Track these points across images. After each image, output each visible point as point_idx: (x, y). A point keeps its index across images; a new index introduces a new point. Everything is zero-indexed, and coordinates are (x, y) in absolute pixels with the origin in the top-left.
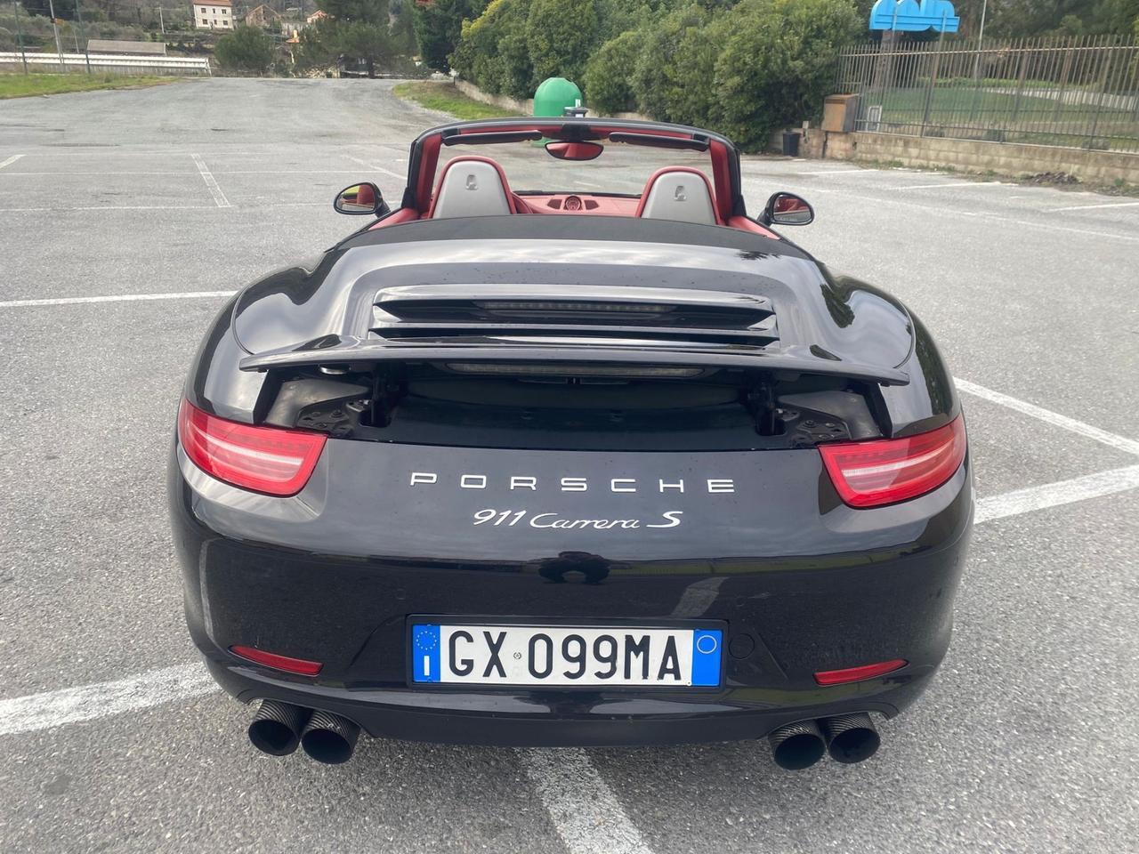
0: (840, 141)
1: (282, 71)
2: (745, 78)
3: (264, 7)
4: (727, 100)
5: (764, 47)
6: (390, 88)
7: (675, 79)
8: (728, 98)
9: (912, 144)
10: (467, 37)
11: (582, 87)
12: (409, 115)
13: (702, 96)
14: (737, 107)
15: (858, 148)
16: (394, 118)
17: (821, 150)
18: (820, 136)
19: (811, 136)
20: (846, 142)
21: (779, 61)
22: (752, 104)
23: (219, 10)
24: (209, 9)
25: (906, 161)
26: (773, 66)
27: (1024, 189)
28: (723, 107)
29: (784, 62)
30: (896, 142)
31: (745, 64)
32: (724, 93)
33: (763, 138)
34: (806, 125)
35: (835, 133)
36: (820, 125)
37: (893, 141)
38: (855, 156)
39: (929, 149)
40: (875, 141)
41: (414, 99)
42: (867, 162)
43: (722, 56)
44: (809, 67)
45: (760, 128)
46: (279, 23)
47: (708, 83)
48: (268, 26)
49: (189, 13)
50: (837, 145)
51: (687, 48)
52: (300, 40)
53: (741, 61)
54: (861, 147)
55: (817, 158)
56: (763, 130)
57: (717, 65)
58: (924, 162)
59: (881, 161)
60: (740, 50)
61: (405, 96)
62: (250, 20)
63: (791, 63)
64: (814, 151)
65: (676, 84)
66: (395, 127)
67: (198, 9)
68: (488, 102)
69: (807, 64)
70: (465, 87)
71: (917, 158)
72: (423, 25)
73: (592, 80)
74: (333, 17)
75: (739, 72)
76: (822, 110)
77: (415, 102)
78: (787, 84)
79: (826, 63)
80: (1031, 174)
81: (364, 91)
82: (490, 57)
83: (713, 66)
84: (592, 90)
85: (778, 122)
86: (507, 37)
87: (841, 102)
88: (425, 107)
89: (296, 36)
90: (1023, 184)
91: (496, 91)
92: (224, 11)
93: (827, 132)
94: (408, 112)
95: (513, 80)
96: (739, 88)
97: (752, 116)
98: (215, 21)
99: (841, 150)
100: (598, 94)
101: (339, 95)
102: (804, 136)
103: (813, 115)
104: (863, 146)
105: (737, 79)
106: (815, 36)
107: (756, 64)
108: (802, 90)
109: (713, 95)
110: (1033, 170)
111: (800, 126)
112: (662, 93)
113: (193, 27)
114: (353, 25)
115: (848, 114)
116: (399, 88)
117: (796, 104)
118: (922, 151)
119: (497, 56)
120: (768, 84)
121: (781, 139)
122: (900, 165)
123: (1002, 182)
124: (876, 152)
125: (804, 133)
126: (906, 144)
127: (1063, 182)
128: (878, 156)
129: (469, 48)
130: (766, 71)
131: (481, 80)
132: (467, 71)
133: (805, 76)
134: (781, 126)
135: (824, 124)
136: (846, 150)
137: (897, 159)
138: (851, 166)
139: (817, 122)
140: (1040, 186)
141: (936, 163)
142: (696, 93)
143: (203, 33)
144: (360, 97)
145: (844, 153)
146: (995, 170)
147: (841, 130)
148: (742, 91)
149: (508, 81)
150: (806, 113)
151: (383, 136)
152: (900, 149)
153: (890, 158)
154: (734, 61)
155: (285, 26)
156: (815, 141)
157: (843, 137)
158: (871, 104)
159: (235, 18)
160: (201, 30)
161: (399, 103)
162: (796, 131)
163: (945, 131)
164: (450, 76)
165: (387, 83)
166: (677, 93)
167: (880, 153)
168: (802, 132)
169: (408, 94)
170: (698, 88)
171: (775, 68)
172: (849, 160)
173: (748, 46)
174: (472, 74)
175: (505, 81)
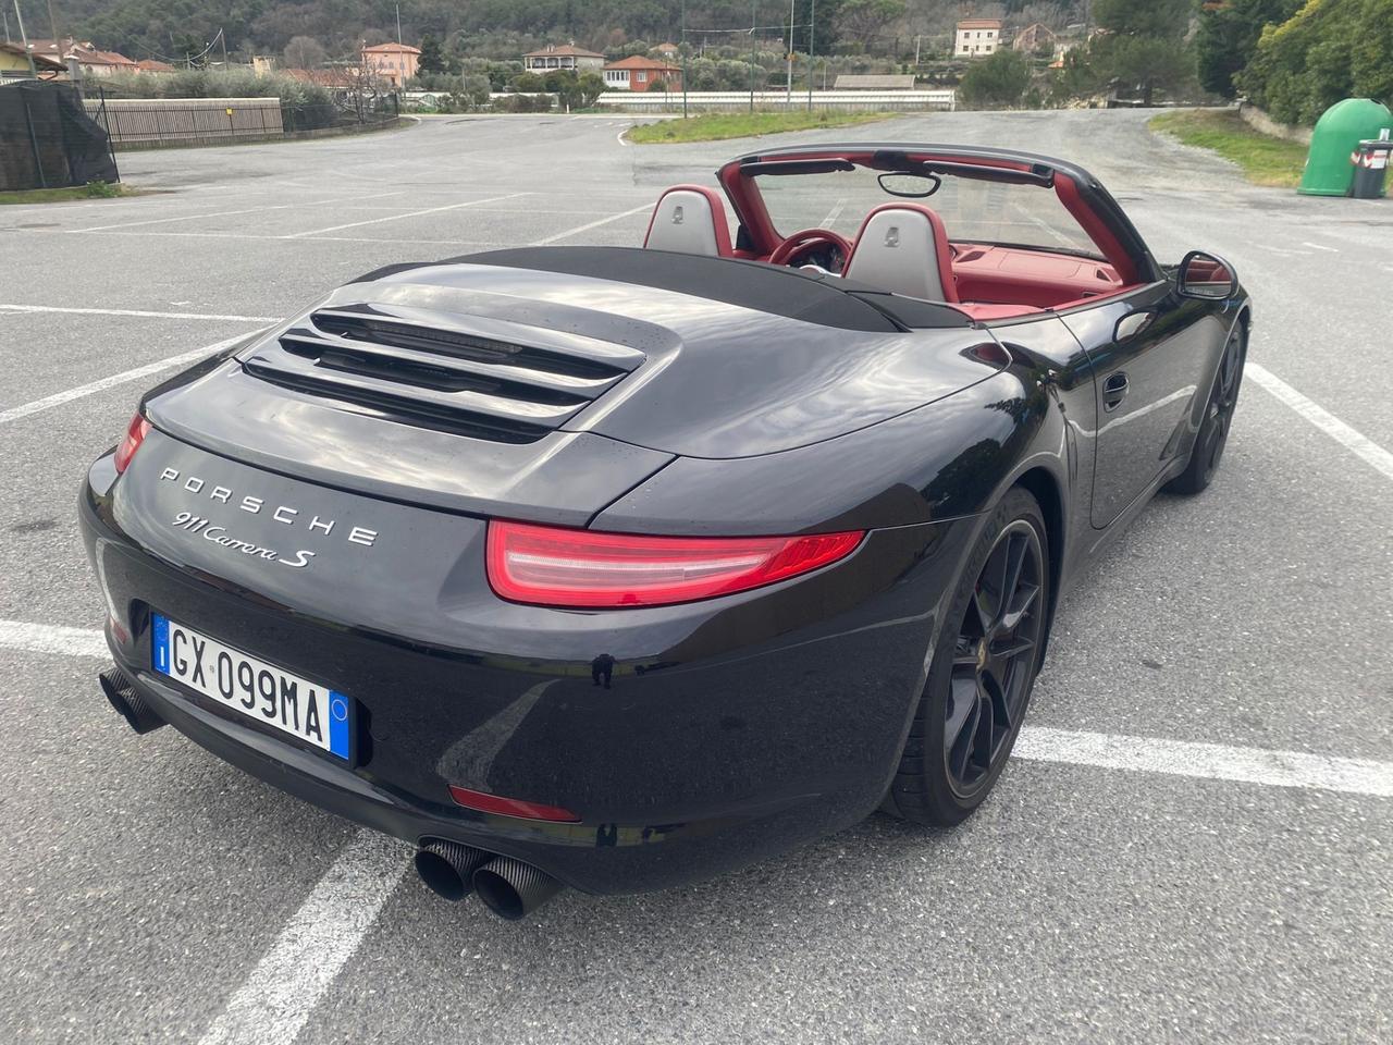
1: (1034, 103)
3: (1038, 26)
6: (1144, 120)
10: (1266, 47)
23: (984, 33)
24: (973, 33)
41: (1172, 133)
46: (1053, 44)
48: (1037, 49)
49: (951, 40)
52: (1065, 63)
61: (1161, 129)
62: (1018, 43)
67: (960, 34)
68: (1281, 136)
70: (1252, 115)
72: (1206, 34)
74: (1112, 32)
77: (1173, 137)
82: (1293, 74)
86: (1322, 44)
88: (1184, 143)
89: (1062, 58)
92: (990, 35)
94: (1155, 150)
98: (977, 47)
113: (951, 55)
114: (1134, 42)
116: (1157, 119)
119: (1305, 72)
129: (1268, 62)
131: (1274, 105)
132: (1258, 94)
143: (960, 62)
159: (1001, 41)
160: (959, 58)
161: (1149, 139)
164: (1234, 101)
165: (1143, 114)
169: (1167, 126)
174: (1264, 98)
175: (1309, 105)
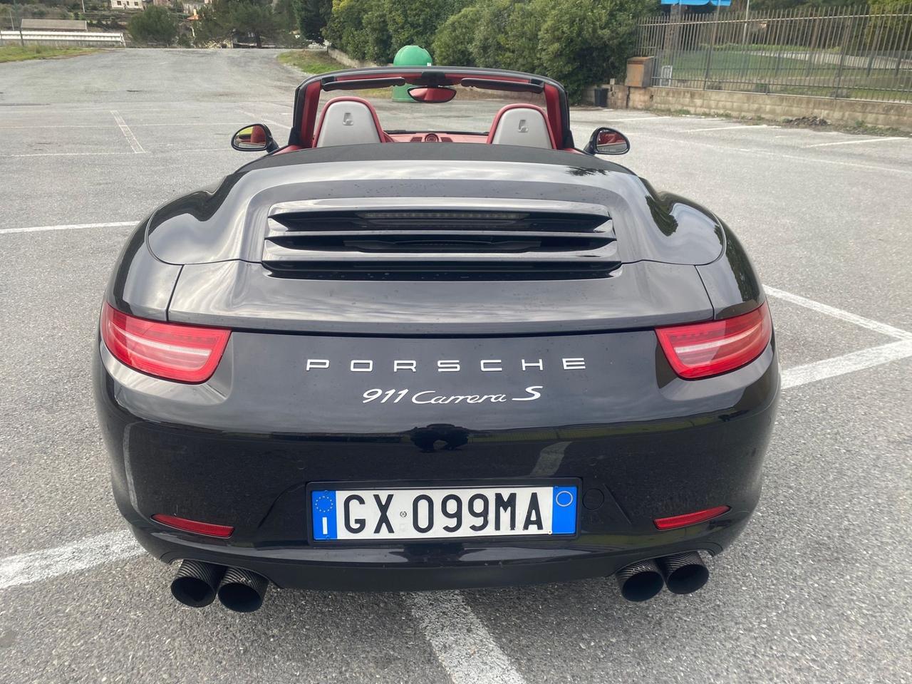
0: (640, 94)
1: (185, 43)
2: (564, 44)
4: (549, 63)
5: (578, 19)
6: (275, 56)
7: (507, 46)
8: (549, 60)
9: (697, 96)
10: (337, 13)
11: (432, 53)
12: (292, 78)
13: (529, 60)
14: (557, 68)
15: (654, 101)
16: (279, 80)
17: (625, 102)
18: (624, 90)
19: (617, 91)
20: (645, 94)
21: (590, 30)
22: (569, 65)
25: (692, 110)
26: (586, 34)
27: (786, 130)
28: (546, 68)
29: (594, 31)
30: (684, 94)
31: (563, 32)
32: (547, 57)
33: (579, 92)
34: (613, 81)
35: (636, 88)
36: (624, 81)
37: (682, 93)
38: (652, 106)
39: (710, 100)
40: (668, 94)
41: (294, 65)
42: (663, 111)
43: (545, 26)
44: (614, 35)
45: (576, 84)
46: (181, 4)
47: (533, 49)
48: (172, 6)
50: (638, 98)
51: (517, 21)
52: (199, 17)
53: (560, 31)
54: (657, 99)
55: (621, 108)
56: (578, 86)
57: (541, 34)
58: (707, 110)
59: (672, 110)
60: (559, 21)
61: (287, 63)
62: (156, 1)
63: (600, 32)
64: (619, 102)
65: (508, 49)
66: (280, 88)
68: (356, 67)
69: (612, 32)
70: (337, 55)
71: (701, 107)
72: (300, 4)
73: (440, 48)
75: (558, 39)
76: (626, 69)
77: (296, 67)
78: (597, 48)
79: (628, 31)
80: (790, 118)
81: (253, 58)
82: (356, 30)
83: (537, 35)
84: (441, 56)
85: (590, 79)
86: (370, 13)
87: (641, 62)
88: (304, 71)
89: (195, 14)
90: (785, 127)
91: (362, 58)
93: (629, 87)
94: (290, 75)
95: (376, 48)
96: (559, 53)
97: (570, 74)
98: (128, 3)
99: (641, 101)
100: (445, 59)
101: (233, 62)
102: (611, 90)
103: (619, 73)
104: (658, 98)
105: (557, 45)
106: (618, 10)
107: (571, 32)
108: (609, 53)
109: (538, 59)
110: (792, 115)
111: (608, 83)
112: (497, 58)
113: (109, 7)
114: (242, 5)
115: (646, 73)
116: (282, 56)
117: (605, 65)
118: (705, 102)
119: (362, 29)
120: (582, 49)
121: (593, 93)
122: (688, 112)
123: (769, 125)
124: (669, 103)
125: (611, 88)
126: (692, 96)
127: (816, 124)
128: (670, 106)
129: (339, 22)
130: (580, 38)
131: (350, 48)
132: (338, 41)
133: (611, 42)
134: (593, 83)
135: (627, 80)
136: (645, 102)
137: (685, 108)
138: (649, 114)
139: (621, 79)
140: (798, 128)
141: (716, 111)
142: (525, 57)
143: (117, 13)
144: (250, 64)
145: (643, 104)
146: (763, 116)
147: (640, 85)
148: (561, 55)
149: (371, 49)
150: (613, 72)
151: (270, 95)
152: (687, 100)
153: (679, 107)
154: (554, 32)
155: (186, 6)
156: (620, 95)
157: (642, 91)
158: (664, 65)
160: (116, 10)
161: (283, 68)
162: (604, 86)
163: (723, 85)
164: (324, 45)
165: (273, 53)
166: (509, 57)
167: (672, 104)
168: (609, 88)
169: (290, 61)
170: (526, 53)
171: (587, 36)
172: (647, 109)
173: (566, 18)
174: (342, 44)
175: (369, 49)
